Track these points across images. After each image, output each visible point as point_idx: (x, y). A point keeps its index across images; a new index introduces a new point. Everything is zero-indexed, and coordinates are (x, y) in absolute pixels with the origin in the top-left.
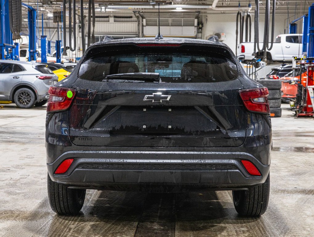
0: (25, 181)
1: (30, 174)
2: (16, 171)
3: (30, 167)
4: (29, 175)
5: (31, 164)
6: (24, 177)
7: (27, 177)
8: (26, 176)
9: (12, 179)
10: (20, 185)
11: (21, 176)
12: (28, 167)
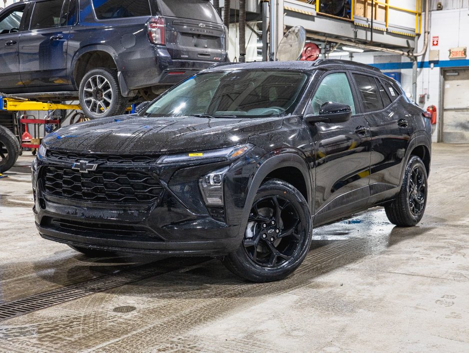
0: (443, 251)
1: (436, 260)
2: (459, 268)
3: (432, 275)
4: (437, 258)
5: (429, 280)
6: (445, 257)
7: (440, 256)
8: (441, 258)
9: (464, 256)
10: (450, 246)
11: (450, 259)
12: (437, 275)
